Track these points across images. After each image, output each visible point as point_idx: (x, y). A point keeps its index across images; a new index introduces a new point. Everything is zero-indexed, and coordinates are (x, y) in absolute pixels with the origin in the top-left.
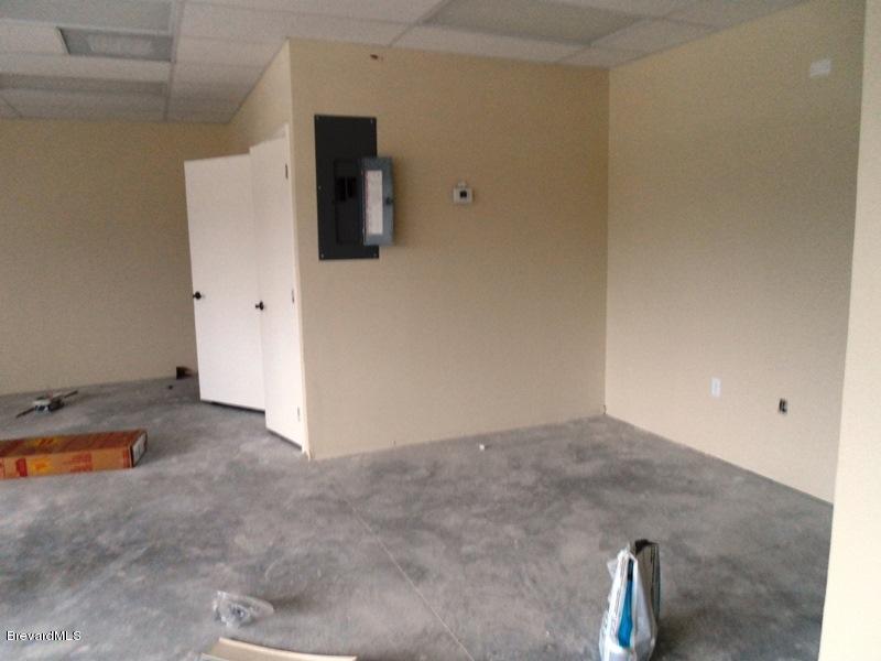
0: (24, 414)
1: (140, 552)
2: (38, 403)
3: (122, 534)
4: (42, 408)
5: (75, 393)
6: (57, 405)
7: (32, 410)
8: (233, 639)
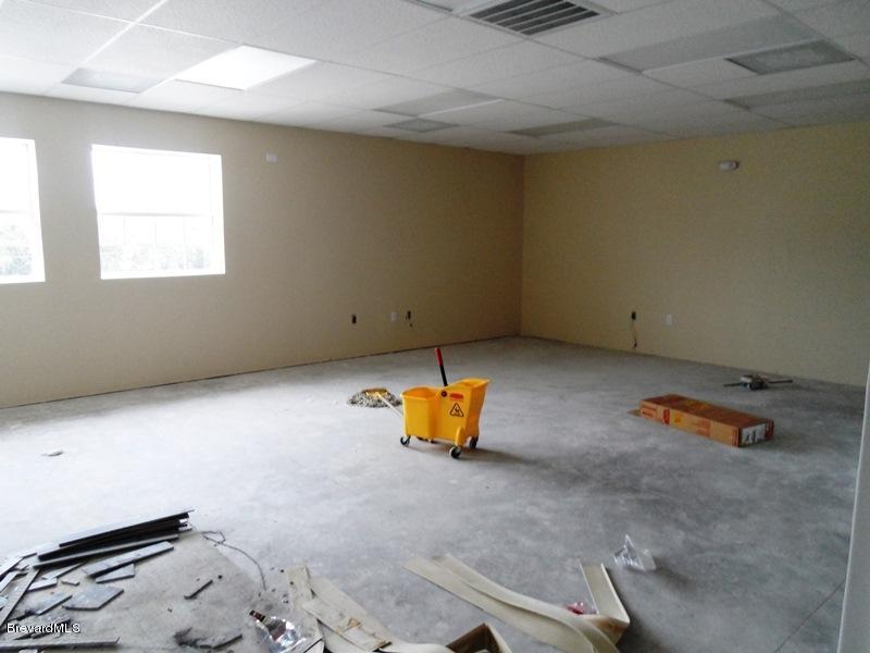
0: (733, 385)
1: (652, 497)
2: (744, 379)
3: (660, 482)
4: (745, 384)
5: (791, 381)
6: (759, 384)
7: (739, 384)
8: (608, 571)
